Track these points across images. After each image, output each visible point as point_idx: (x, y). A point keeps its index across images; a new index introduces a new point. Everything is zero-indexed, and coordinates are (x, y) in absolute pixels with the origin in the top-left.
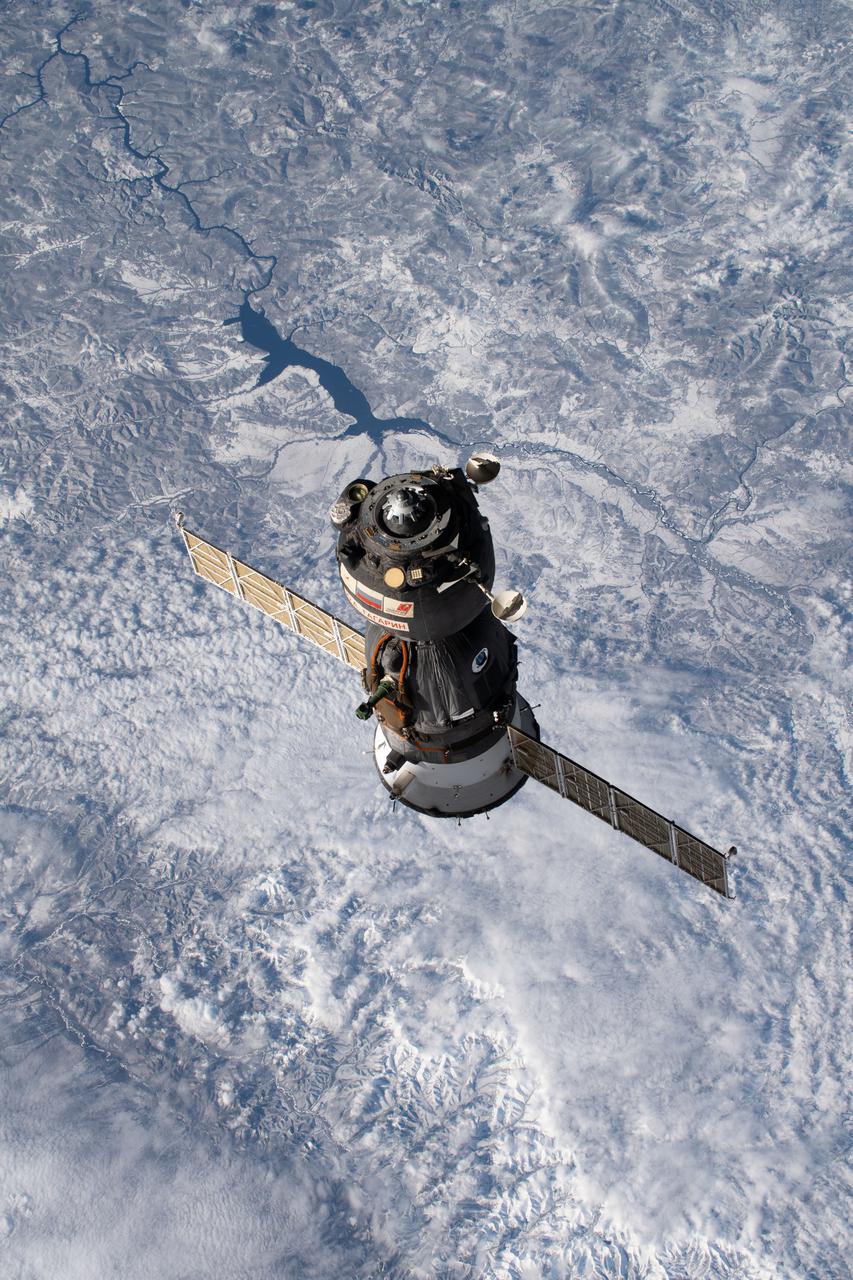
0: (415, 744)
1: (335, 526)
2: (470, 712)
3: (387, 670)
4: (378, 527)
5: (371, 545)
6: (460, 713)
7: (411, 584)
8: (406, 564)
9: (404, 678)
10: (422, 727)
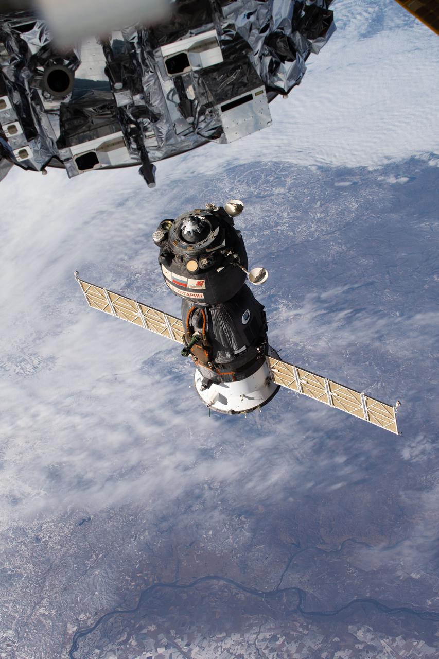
0: (216, 371)
1: (157, 243)
2: (244, 348)
3: (195, 328)
4: (179, 239)
5: (177, 250)
6: (239, 349)
7: (202, 268)
8: (197, 257)
9: (205, 331)
10: (219, 360)
